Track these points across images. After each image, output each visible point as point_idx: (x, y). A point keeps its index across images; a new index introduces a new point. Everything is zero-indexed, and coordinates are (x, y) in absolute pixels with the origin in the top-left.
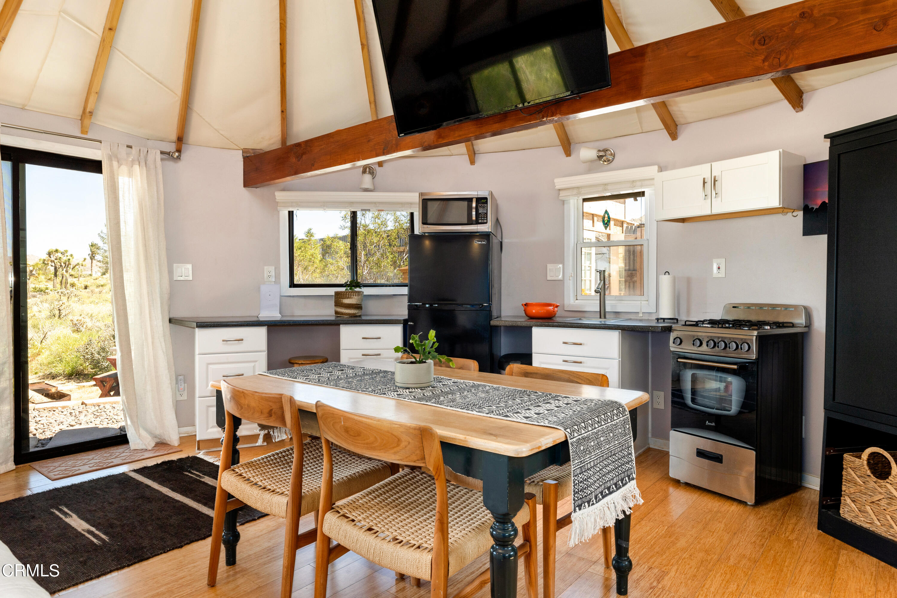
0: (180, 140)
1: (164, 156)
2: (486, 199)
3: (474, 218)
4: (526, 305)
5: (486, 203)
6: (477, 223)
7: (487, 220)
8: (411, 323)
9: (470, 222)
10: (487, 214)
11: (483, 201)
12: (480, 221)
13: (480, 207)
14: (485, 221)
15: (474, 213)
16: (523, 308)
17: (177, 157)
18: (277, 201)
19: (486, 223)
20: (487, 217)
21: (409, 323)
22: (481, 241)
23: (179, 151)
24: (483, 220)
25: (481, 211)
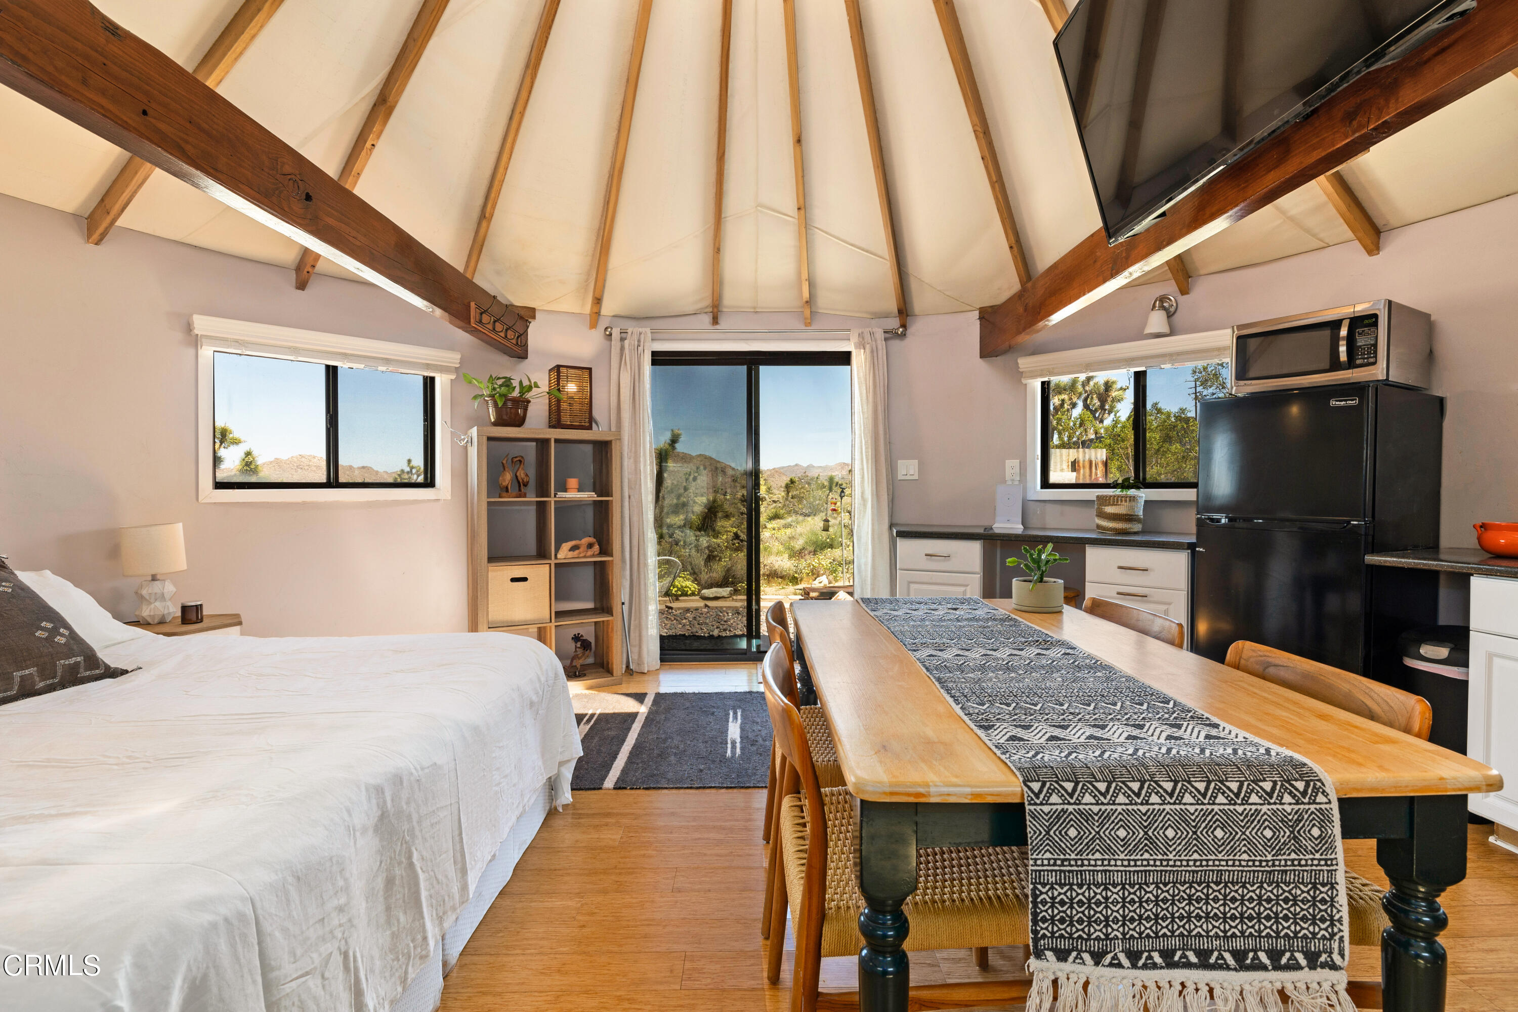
0: (905, 312)
1: (887, 335)
2: (1375, 316)
3: (1343, 357)
4: (1483, 526)
5: (1375, 324)
6: (1351, 364)
7: (1376, 357)
8: (1201, 550)
9: (1335, 365)
10: (1375, 345)
11: (1366, 322)
12: (1358, 362)
13: (1359, 334)
14: (1372, 360)
15: (1343, 349)
16: (1475, 534)
17: (902, 333)
18: (1021, 370)
19: (1374, 363)
20: (1375, 352)
21: (1197, 549)
22: (1346, 401)
23: (904, 326)
24: (1367, 358)
25: (1361, 341)
